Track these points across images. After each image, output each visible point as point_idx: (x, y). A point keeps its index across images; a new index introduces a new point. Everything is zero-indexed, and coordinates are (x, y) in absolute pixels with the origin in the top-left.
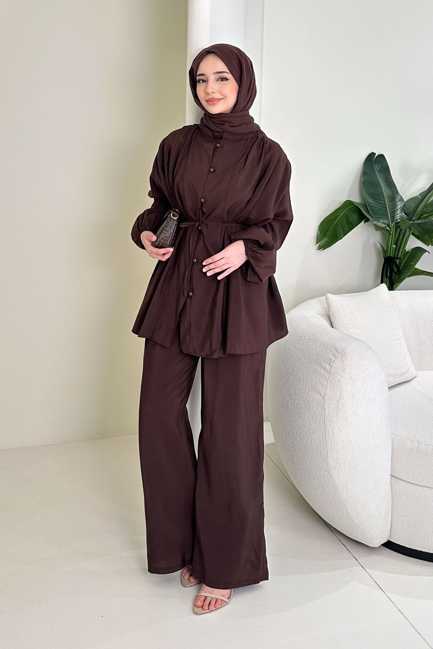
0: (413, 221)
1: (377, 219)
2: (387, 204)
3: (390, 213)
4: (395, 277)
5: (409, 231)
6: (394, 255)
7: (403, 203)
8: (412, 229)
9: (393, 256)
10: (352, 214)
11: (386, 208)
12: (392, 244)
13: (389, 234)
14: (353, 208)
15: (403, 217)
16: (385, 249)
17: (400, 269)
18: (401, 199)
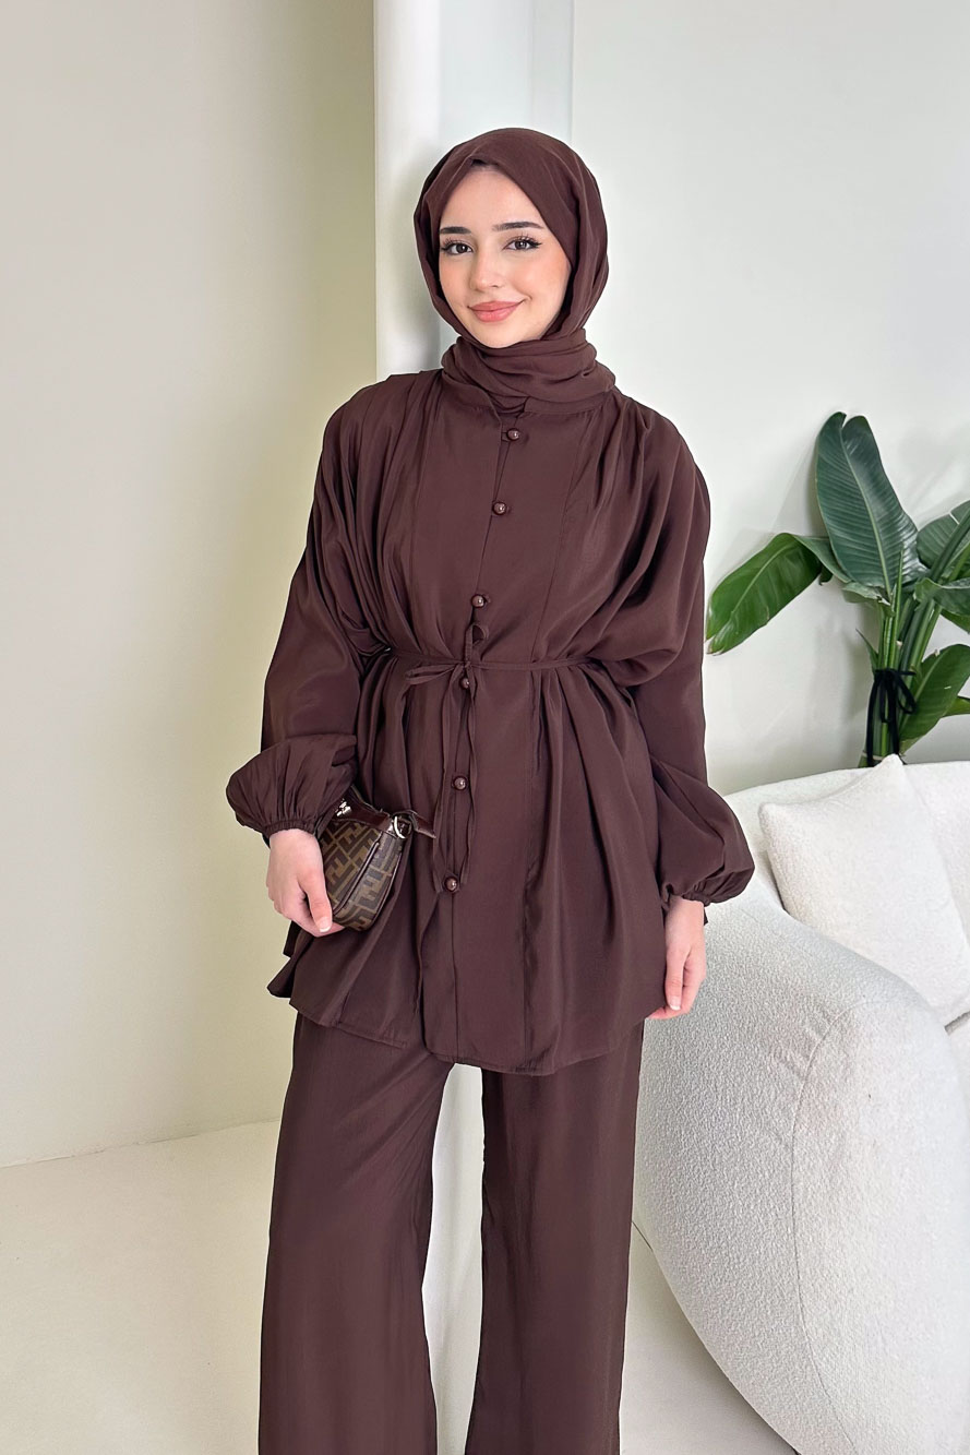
0: (945, 580)
1: (858, 578)
2: (877, 538)
3: (887, 560)
4: (903, 719)
5: (936, 607)
7: (915, 536)
8: (943, 602)
9: (897, 668)
10: (789, 561)
11: (877, 549)
12: (895, 638)
13: (888, 615)
14: (792, 549)
15: (916, 570)
16: (877, 650)
17: (916, 698)
18: (911, 526)
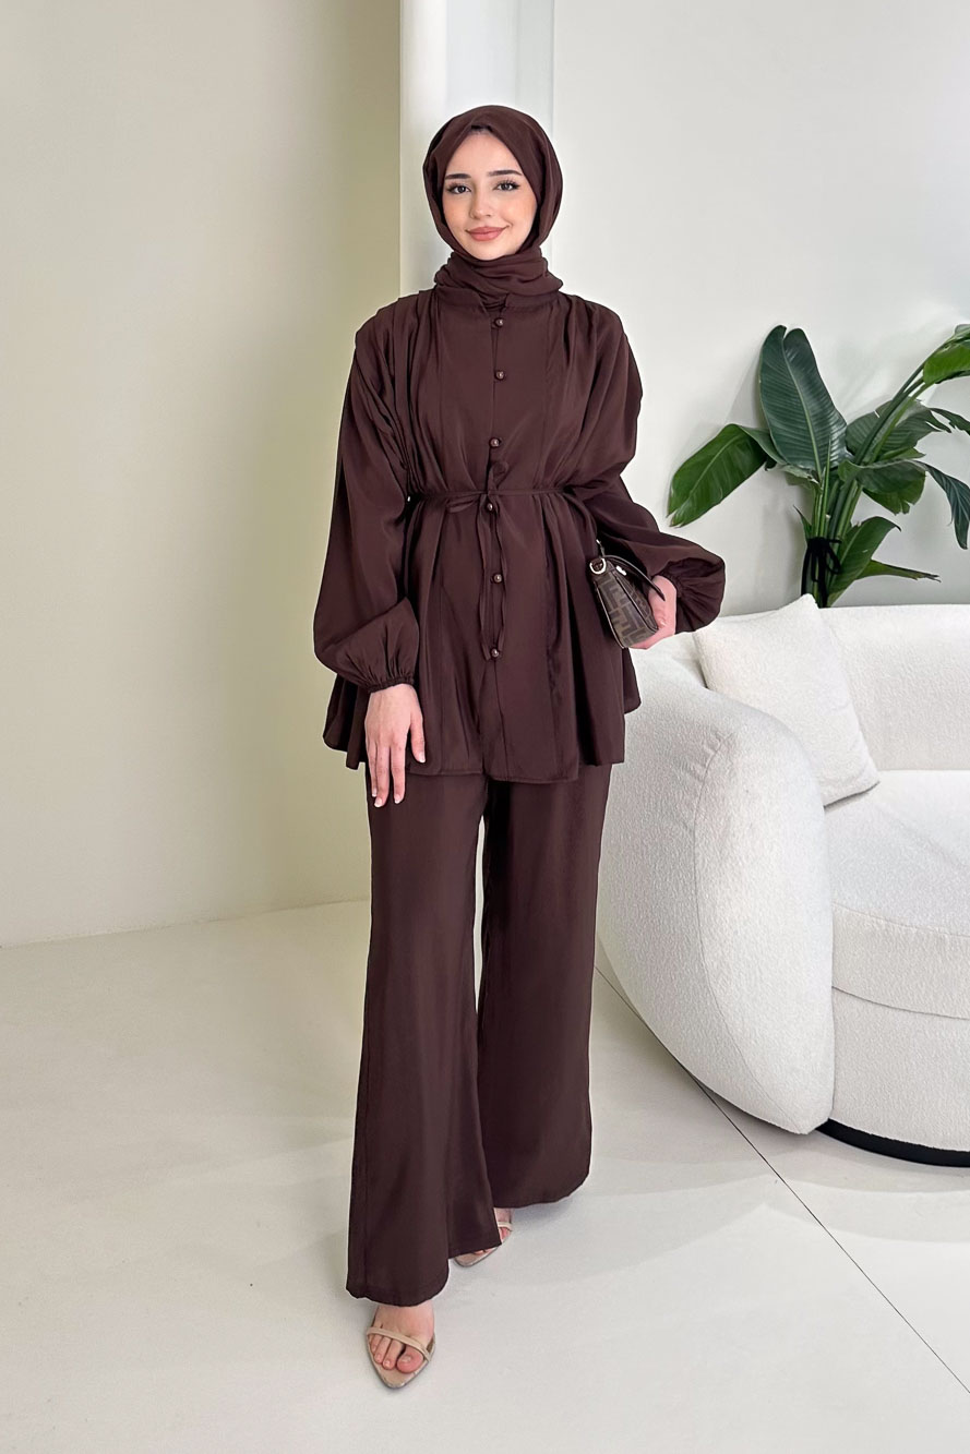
0: (866, 464)
1: (792, 461)
2: (811, 429)
3: (818, 448)
4: (831, 580)
5: (859, 486)
6: (828, 536)
7: (845, 429)
8: (864, 481)
9: (825, 537)
10: (739, 451)
11: (810, 439)
12: (824, 512)
13: (818, 493)
14: (741, 439)
15: (844, 457)
16: (810, 522)
17: (841, 562)
18: (841, 420)
